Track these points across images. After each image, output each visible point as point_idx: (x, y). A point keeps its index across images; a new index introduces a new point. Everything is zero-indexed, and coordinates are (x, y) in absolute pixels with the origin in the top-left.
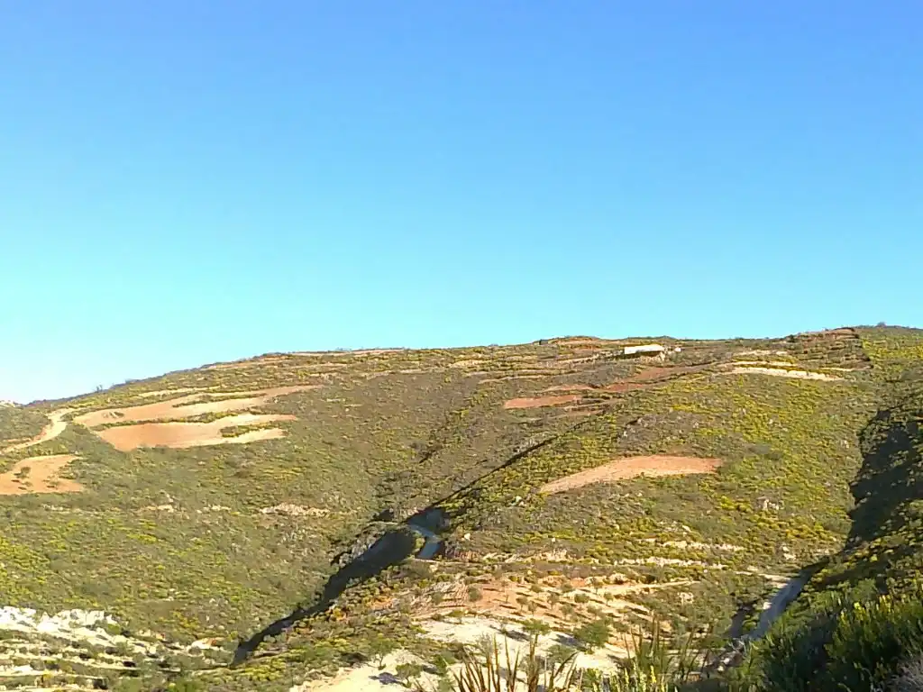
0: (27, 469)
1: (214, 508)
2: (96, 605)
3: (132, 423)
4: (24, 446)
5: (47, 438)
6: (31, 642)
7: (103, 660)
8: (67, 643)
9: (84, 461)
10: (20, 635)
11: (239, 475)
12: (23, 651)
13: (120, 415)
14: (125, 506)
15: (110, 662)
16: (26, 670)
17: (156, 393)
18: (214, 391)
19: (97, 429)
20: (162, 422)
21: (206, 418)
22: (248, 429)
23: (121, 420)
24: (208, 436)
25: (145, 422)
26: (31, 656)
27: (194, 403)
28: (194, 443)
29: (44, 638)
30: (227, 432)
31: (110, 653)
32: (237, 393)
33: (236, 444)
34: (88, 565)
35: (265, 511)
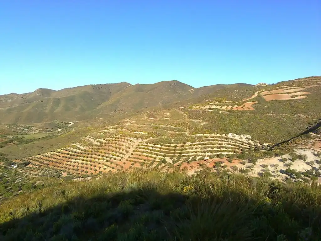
0: (245, 105)
1: (283, 114)
2: (248, 134)
3: (273, 94)
4: (246, 100)
5: (252, 98)
6: (233, 140)
7: (245, 145)
8: (239, 141)
9: (257, 103)
10: (231, 139)
11: (292, 107)
12: (231, 142)
13: (270, 92)
14: (261, 114)
15: (246, 146)
16: (230, 146)
17: (280, 87)
18: (293, 87)
19: (264, 95)
20: (279, 94)
21: (289, 93)
22: (297, 96)
23: (270, 93)
24: (287, 97)
25: (275, 94)
26: (232, 143)
27: (287, 89)
28: (284, 99)
29: (235, 140)
30: (292, 97)
31: (247, 144)
32: (298, 87)
33: (293, 100)
34: (249, 126)
35: (295, 115)
